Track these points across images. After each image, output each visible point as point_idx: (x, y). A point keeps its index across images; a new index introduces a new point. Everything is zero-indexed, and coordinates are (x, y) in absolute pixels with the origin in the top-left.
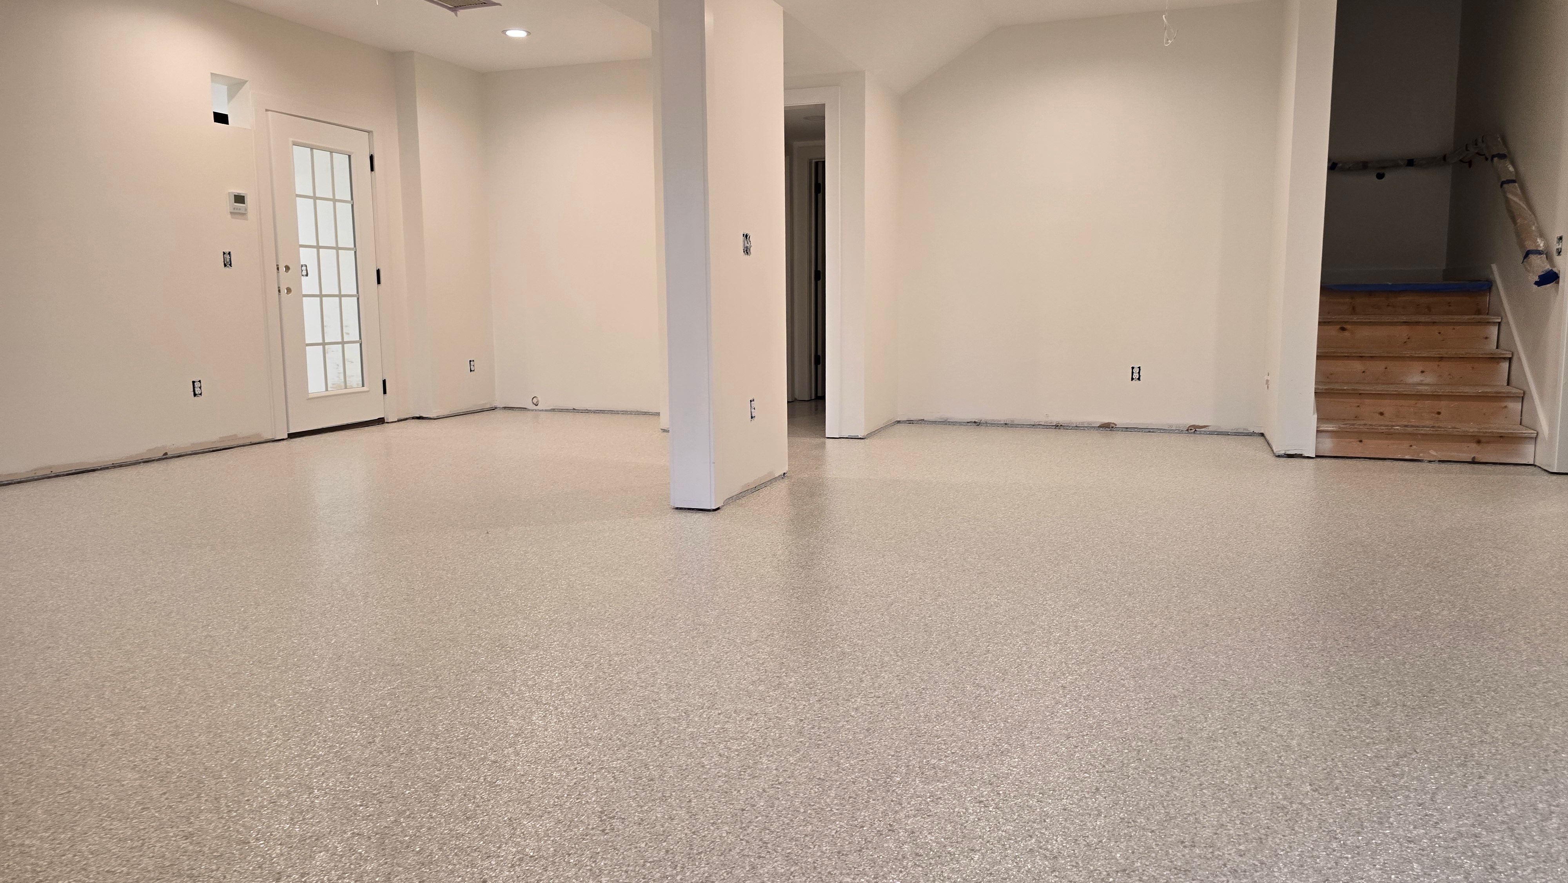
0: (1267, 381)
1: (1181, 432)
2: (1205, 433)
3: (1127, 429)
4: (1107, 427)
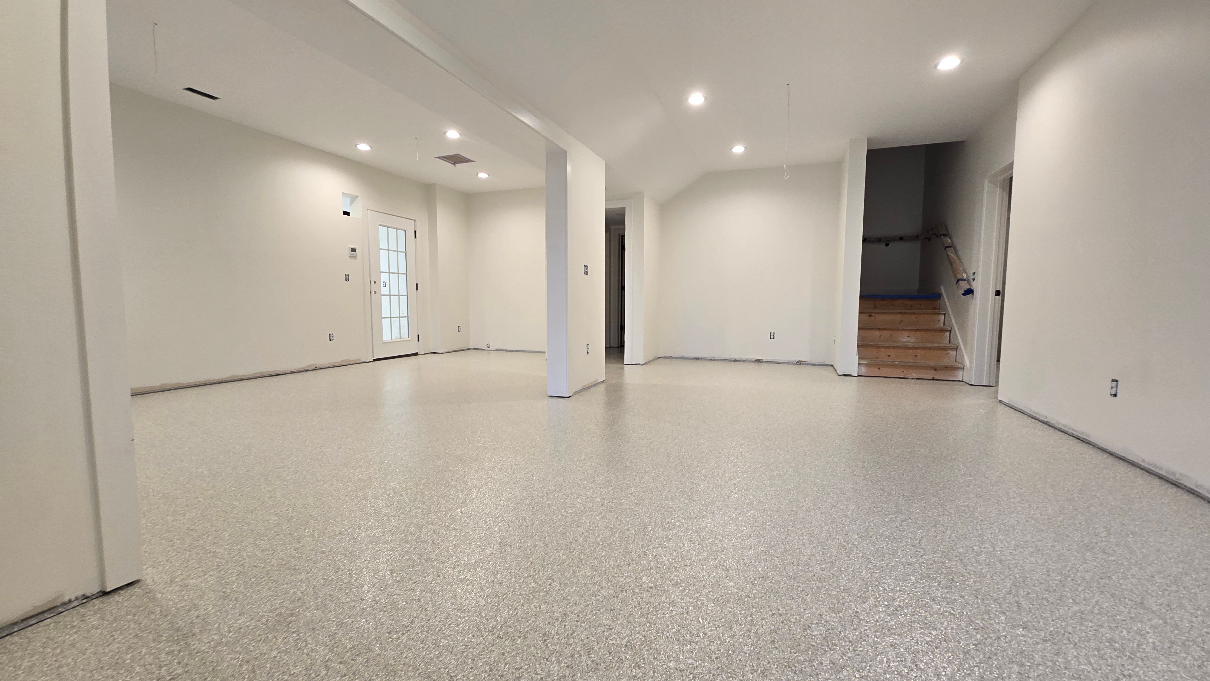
0: (834, 340)
1: (794, 364)
2: (805, 364)
3: (768, 362)
4: (758, 361)
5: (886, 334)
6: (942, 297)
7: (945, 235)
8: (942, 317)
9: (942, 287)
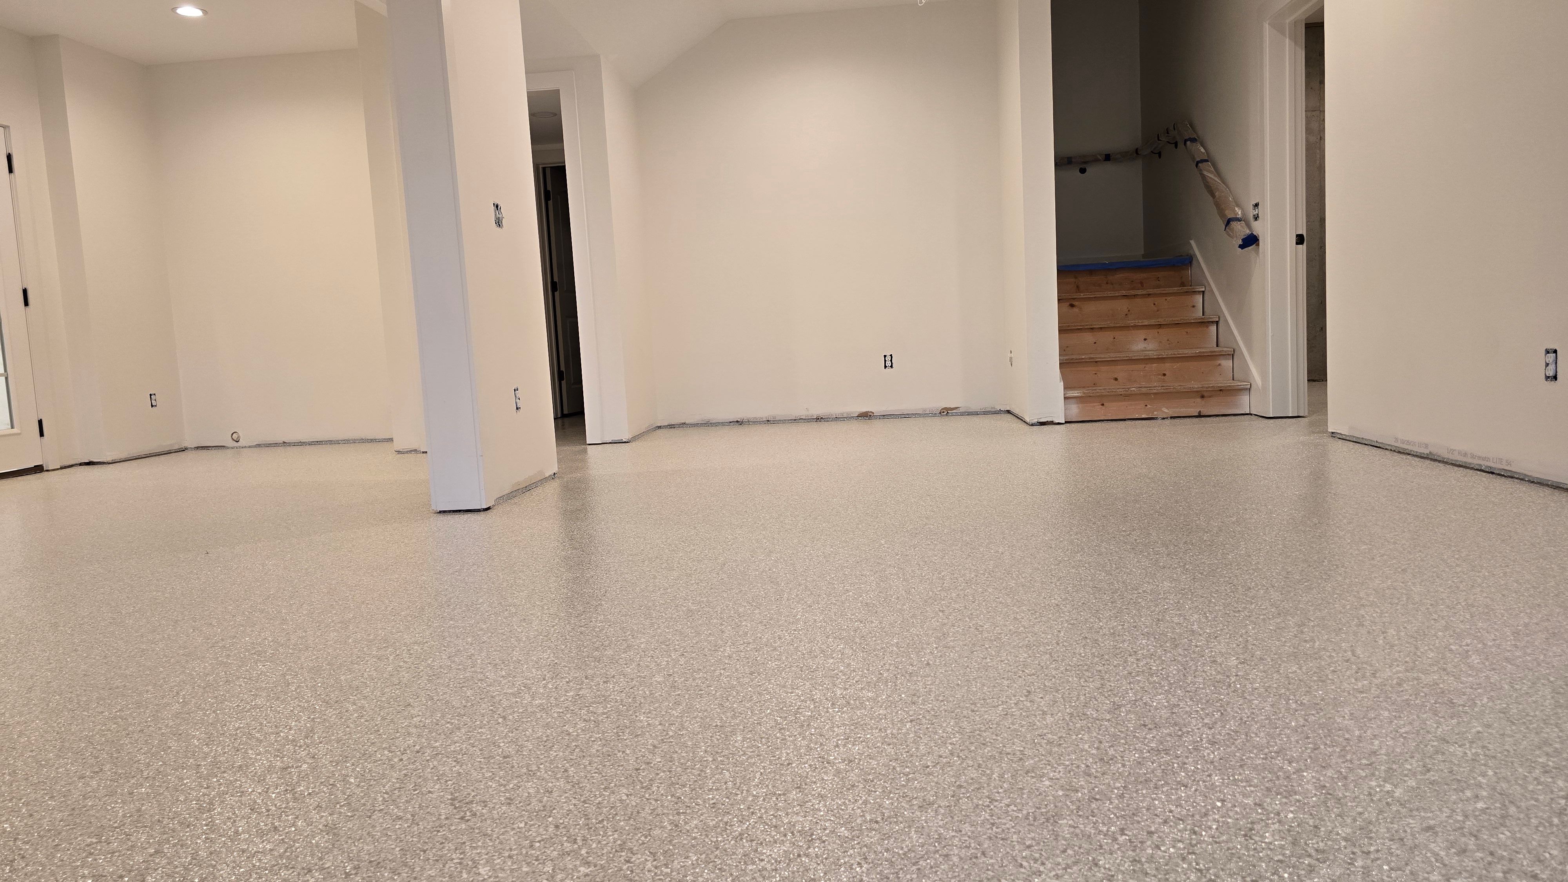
1: (934, 415)
2: (957, 415)
3: (884, 417)
4: (866, 416)
5: (1106, 338)
6: (1194, 262)
7: (1193, 140)
8: (1199, 298)
9: (1192, 242)
